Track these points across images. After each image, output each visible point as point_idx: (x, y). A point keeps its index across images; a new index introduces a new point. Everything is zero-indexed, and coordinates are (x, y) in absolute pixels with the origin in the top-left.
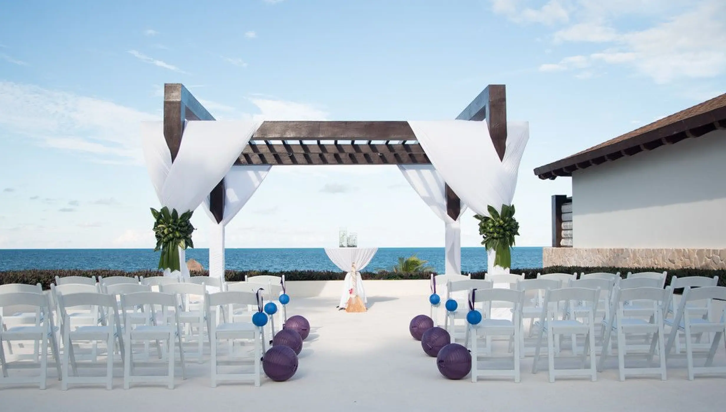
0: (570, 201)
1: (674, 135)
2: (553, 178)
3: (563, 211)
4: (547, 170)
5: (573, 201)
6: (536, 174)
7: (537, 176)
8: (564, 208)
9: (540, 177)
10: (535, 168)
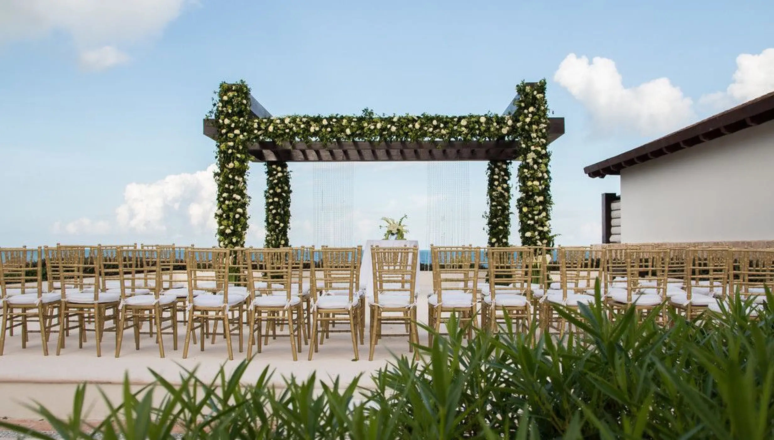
0: (618, 199)
1: (711, 131)
2: (603, 176)
3: (612, 209)
4: (596, 169)
5: (621, 198)
6: (586, 173)
7: (587, 175)
8: (614, 205)
9: (590, 176)
10: (585, 167)
